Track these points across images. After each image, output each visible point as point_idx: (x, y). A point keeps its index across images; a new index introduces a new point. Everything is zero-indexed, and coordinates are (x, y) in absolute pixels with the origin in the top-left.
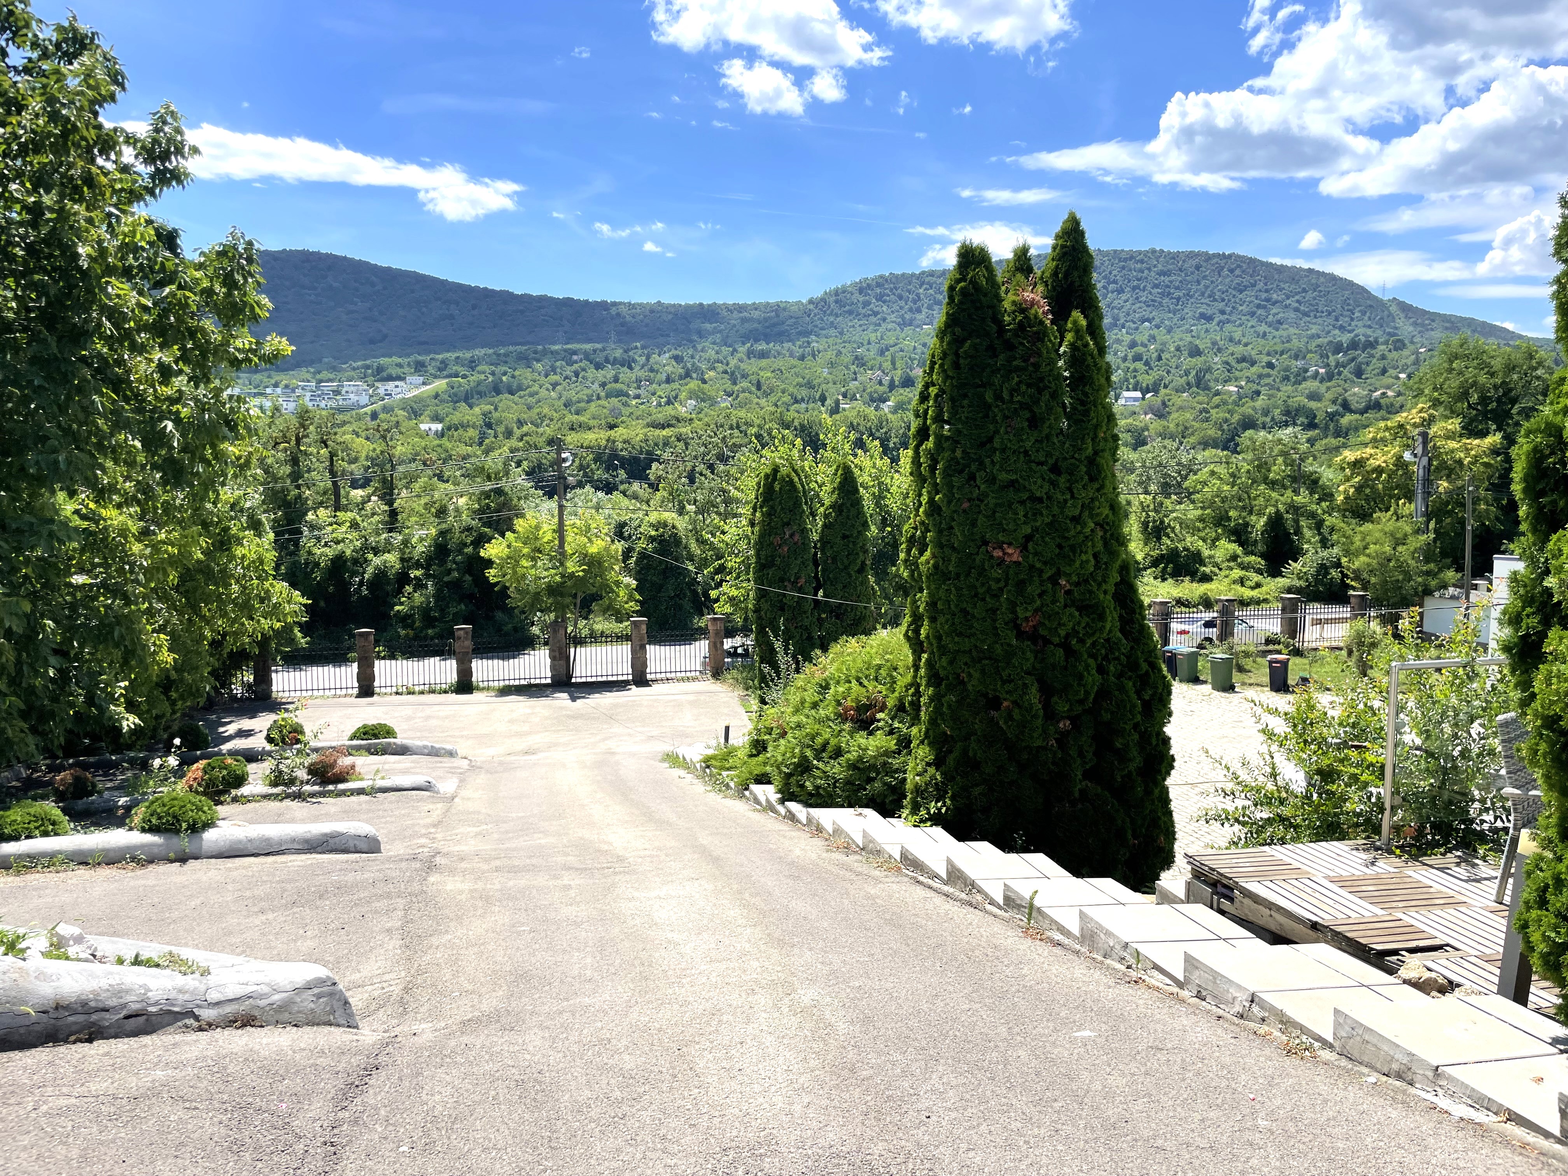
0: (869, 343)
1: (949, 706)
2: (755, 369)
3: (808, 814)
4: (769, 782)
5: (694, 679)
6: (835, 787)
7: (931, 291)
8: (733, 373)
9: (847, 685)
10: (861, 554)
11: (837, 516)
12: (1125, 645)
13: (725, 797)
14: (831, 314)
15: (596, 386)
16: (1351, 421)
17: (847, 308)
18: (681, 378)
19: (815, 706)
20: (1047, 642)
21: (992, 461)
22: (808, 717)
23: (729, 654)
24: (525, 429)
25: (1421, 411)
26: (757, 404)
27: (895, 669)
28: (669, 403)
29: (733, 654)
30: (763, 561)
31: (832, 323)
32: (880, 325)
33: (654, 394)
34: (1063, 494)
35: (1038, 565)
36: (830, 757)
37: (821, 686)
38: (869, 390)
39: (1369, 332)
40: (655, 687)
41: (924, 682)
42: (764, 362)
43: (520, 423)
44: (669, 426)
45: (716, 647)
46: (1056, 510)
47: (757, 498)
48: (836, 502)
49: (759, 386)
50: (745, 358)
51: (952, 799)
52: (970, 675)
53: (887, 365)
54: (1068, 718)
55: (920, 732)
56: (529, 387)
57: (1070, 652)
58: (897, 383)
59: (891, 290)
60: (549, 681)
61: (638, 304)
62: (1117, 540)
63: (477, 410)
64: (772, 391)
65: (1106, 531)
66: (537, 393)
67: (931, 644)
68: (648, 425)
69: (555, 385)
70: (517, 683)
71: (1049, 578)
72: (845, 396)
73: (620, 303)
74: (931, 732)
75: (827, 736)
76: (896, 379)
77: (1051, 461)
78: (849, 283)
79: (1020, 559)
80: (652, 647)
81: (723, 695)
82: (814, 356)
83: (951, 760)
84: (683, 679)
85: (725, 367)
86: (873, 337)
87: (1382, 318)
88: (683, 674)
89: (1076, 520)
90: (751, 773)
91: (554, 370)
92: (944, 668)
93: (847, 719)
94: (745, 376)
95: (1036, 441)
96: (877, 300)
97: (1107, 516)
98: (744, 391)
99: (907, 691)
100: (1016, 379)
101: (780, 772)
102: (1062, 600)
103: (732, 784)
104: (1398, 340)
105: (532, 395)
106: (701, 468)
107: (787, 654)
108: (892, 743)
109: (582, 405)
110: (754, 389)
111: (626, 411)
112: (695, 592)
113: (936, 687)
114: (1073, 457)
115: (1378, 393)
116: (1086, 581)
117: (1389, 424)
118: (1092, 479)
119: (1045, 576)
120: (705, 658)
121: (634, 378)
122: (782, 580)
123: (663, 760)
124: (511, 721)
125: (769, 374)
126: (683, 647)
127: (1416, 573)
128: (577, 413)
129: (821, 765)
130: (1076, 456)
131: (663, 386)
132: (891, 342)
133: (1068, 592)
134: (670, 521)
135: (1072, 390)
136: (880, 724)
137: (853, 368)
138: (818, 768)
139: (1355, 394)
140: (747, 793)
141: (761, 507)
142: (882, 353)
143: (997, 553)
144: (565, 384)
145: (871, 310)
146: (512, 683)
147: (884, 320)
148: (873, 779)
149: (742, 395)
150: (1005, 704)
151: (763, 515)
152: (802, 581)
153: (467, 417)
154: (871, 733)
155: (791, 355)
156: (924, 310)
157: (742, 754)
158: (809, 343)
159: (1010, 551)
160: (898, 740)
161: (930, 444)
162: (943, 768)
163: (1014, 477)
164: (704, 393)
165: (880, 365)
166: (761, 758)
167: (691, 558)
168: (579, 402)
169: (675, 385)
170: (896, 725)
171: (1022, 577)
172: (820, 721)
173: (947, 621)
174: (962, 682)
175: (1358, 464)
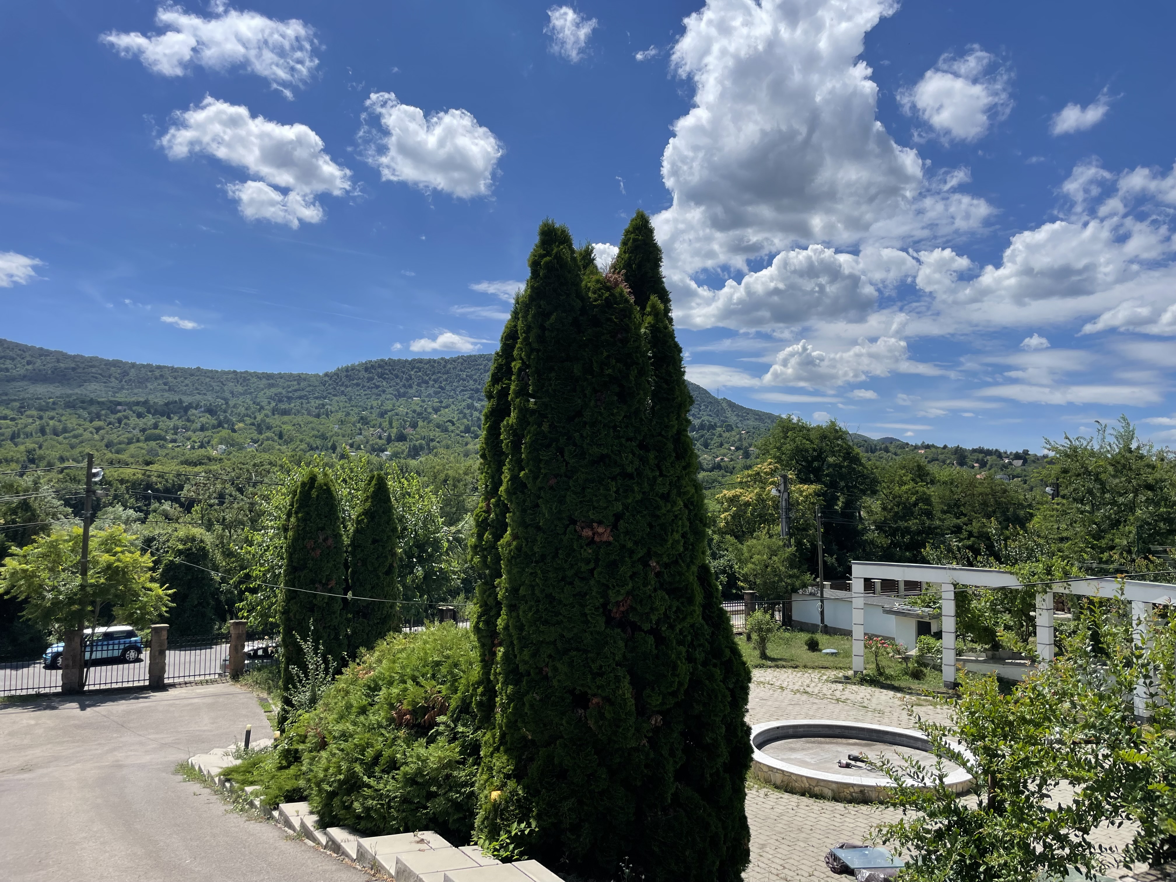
0: (372, 408)
1: (532, 706)
2: (278, 423)
3: (360, 846)
4: (302, 799)
5: (213, 682)
6: (390, 807)
7: (420, 374)
8: (259, 425)
9: (402, 686)
10: (389, 557)
11: (369, 522)
12: (707, 630)
13: (249, 819)
14: (342, 385)
15: (136, 432)
16: (704, 477)
17: (355, 381)
18: (214, 427)
19: (363, 711)
20: (636, 628)
21: (582, 436)
22: (355, 724)
23: (248, 656)
24: (66, 464)
25: (770, 464)
26: (279, 450)
27: (456, 665)
28: (202, 446)
29: (254, 655)
30: (295, 564)
31: (343, 391)
32: (380, 395)
33: (189, 439)
34: (653, 470)
35: (630, 545)
36: (383, 771)
37: (369, 687)
38: (371, 443)
39: (710, 419)
40: (172, 692)
41: (501, 678)
42: (286, 418)
43: (62, 459)
44: (201, 464)
45: (236, 650)
46: (646, 487)
47: (292, 505)
48: (370, 509)
49: (281, 436)
50: (270, 414)
51: (538, 818)
52: (555, 669)
53: (386, 424)
54: (659, 713)
55: (494, 736)
56: (73, 430)
57: (660, 640)
58: (393, 438)
59: (390, 371)
60: (59, 690)
61: (180, 369)
62: (701, 521)
63: (22, 448)
64: (292, 440)
65: (690, 511)
66: (81, 435)
67: (510, 636)
68: (182, 463)
69: (98, 429)
70: (24, 693)
71: (639, 559)
72: (351, 446)
73: (165, 367)
74: (508, 738)
75: (379, 746)
76: (393, 435)
77: (640, 438)
78: (357, 363)
79: (611, 539)
80: (172, 652)
81: (242, 696)
82: (327, 415)
83: (533, 768)
84: (201, 683)
85: (252, 420)
86: (375, 403)
87: (718, 411)
88: (202, 678)
89: (666, 497)
90: (280, 789)
91: (98, 417)
92: (526, 663)
93: (401, 725)
94: (269, 428)
95: (625, 416)
96: (379, 377)
97: (693, 495)
98: (268, 439)
99: (475, 689)
100: (605, 354)
101: (320, 790)
102: (653, 583)
103: (257, 803)
104: (729, 425)
105: (75, 437)
106: (230, 489)
107: (316, 654)
108: (454, 751)
109: (123, 446)
110: (276, 438)
111: (161, 452)
112: (218, 601)
113: (515, 685)
114: (660, 434)
115: (719, 459)
116: (676, 562)
117: (750, 472)
118: (678, 458)
119: (636, 557)
120: (225, 660)
121: (172, 426)
122: (313, 582)
123: (176, 772)
124: (11, 734)
125: (290, 428)
126: (203, 651)
127: (785, 577)
128: (118, 452)
129: (372, 782)
130: (663, 433)
131: (197, 433)
132: (389, 408)
133: (658, 575)
134: (198, 536)
135: (656, 370)
136: (442, 728)
137: (359, 425)
138: (369, 787)
139: (705, 459)
140: (276, 814)
141: (296, 513)
142: (382, 415)
143: (587, 533)
144: (108, 428)
145: (374, 384)
146: (19, 693)
147: (384, 391)
148: (435, 795)
149: (266, 443)
150: (595, 700)
151: (298, 520)
152: (332, 583)
153: (11, 453)
154: (431, 740)
155: (309, 414)
156: (415, 387)
157: (270, 764)
158: (323, 405)
159: (601, 530)
160: (463, 746)
161: (512, 418)
162: (526, 780)
163: (605, 452)
164: (233, 440)
165: (380, 424)
166: (293, 770)
167: (216, 569)
168: (120, 444)
169: (209, 433)
170: (460, 729)
171: (613, 557)
172: (371, 729)
173: (530, 609)
174: (546, 678)
175: (732, 500)
